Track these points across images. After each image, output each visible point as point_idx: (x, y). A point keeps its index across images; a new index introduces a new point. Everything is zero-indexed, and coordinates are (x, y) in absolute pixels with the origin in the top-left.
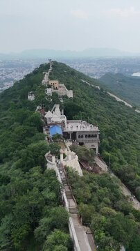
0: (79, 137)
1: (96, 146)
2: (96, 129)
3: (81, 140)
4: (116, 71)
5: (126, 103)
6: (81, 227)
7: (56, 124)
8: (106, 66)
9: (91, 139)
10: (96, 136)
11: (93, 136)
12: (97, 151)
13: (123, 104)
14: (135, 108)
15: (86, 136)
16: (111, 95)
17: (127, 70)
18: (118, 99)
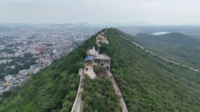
0: (101, 61)
1: (109, 66)
2: (109, 58)
3: (102, 63)
4: (145, 32)
5: (141, 47)
6: (80, 101)
7: (91, 55)
8: (140, 30)
9: (106, 63)
10: (109, 61)
11: (107, 61)
12: (109, 68)
13: (140, 47)
14: (145, 49)
15: (104, 61)
16: (134, 43)
17: (150, 32)
18: (137, 45)
